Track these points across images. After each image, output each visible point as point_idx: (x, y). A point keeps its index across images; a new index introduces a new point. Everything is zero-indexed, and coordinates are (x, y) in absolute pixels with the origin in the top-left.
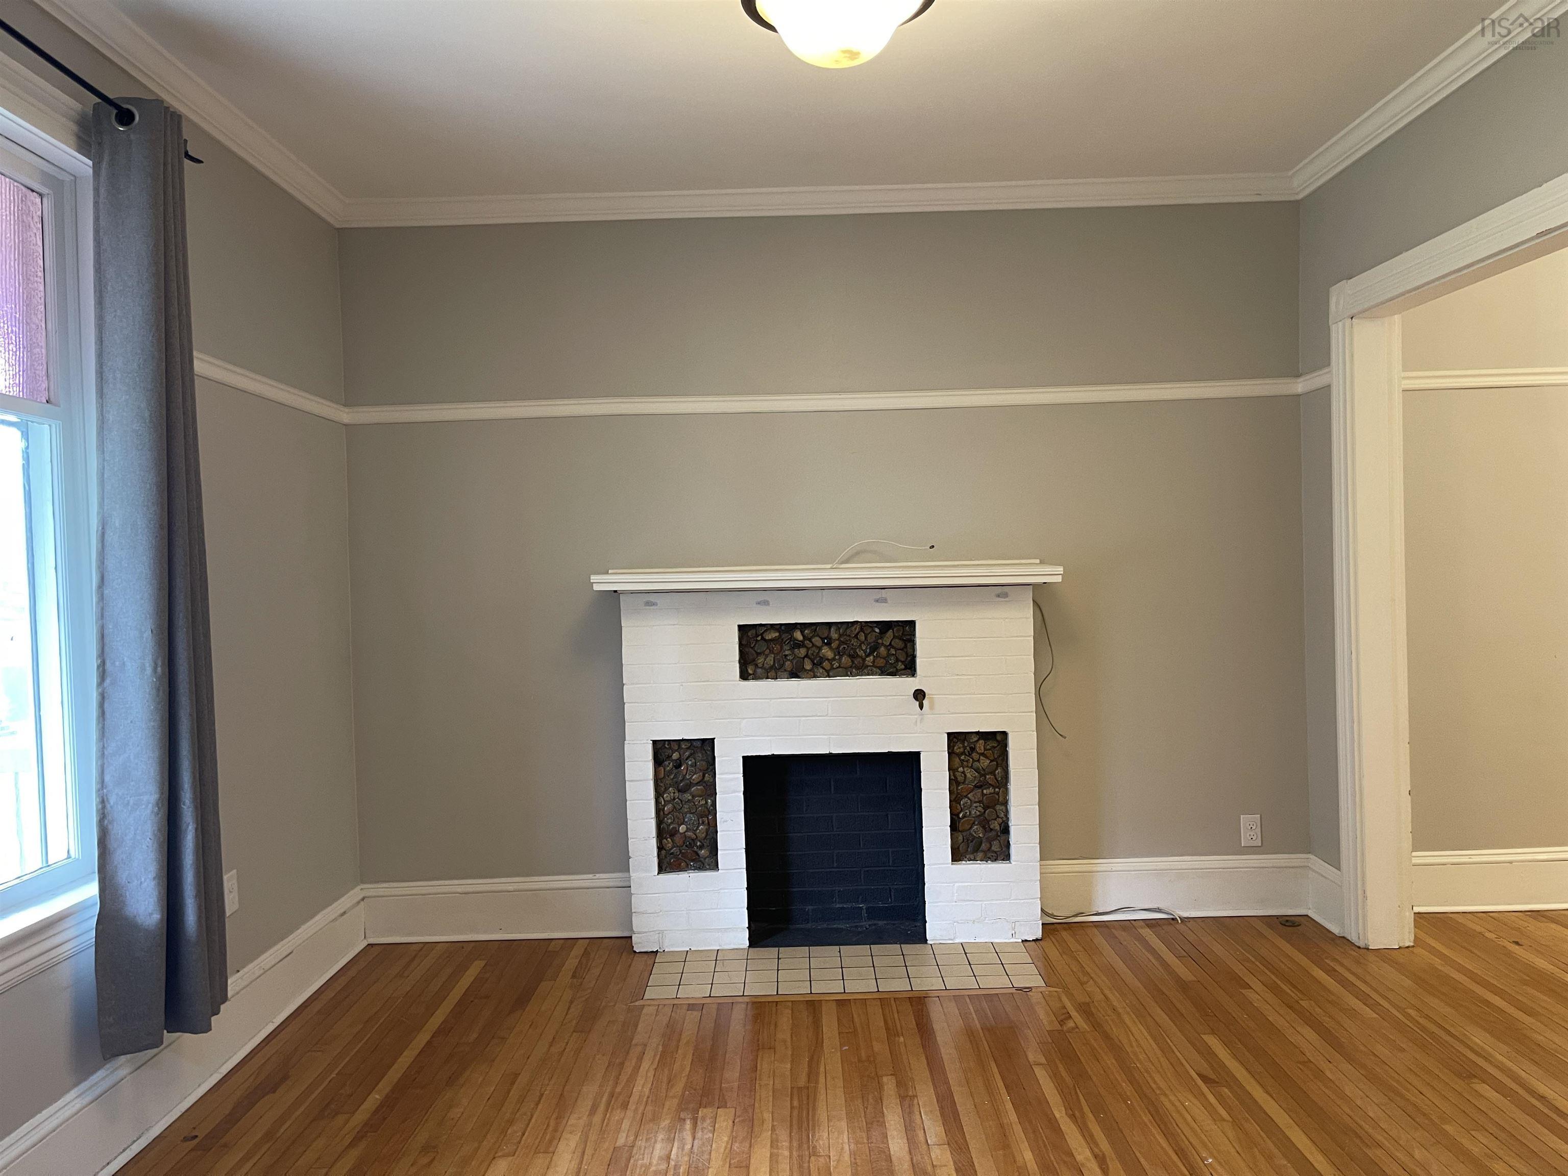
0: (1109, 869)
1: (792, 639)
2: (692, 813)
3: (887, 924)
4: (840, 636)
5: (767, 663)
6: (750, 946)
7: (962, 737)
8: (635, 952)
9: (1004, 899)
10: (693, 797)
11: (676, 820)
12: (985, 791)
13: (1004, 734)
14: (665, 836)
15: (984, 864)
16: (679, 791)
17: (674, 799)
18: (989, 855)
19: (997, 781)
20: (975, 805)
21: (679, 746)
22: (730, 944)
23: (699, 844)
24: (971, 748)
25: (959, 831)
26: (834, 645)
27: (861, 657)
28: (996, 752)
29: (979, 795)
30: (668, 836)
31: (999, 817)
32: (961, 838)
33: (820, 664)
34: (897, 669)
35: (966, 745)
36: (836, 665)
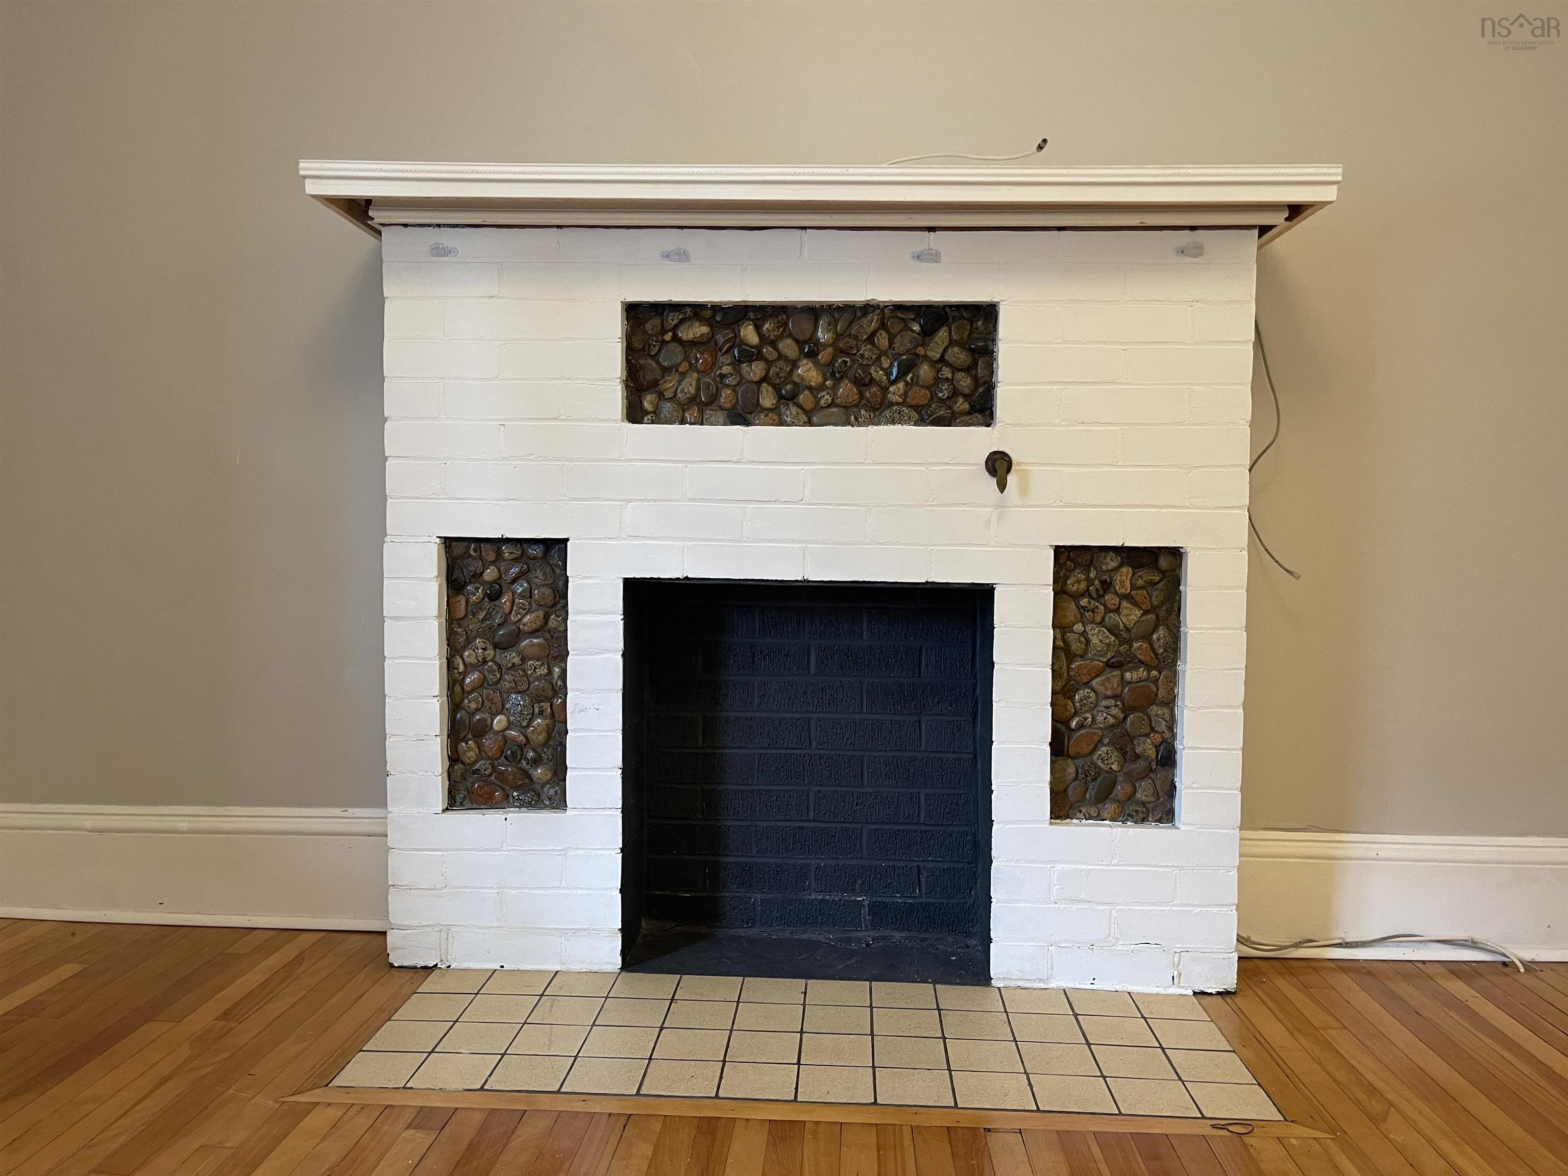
0: (1373, 854)
1: (736, 341)
2: (519, 692)
3: (910, 939)
4: (838, 336)
5: (683, 389)
6: (622, 969)
7: (1086, 557)
8: (392, 966)
9: (1160, 904)
10: (523, 660)
11: (487, 703)
12: (1128, 675)
13: (1176, 554)
14: (462, 735)
15: (1118, 826)
16: (496, 646)
17: (485, 662)
18: (1131, 808)
19: (1156, 654)
20: (1105, 703)
21: (499, 553)
22: (583, 962)
23: (531, 754)
24: (1103, 583)
25: (1070, 757)
26: (824, 356)
27: (878, 384)
28: (1155, 593)
29: (1115, 681)
30: (470, 736)
31: (1156, 732)
32: (1071, 770)
33: (792, 398)
34: (953, 413)
35: (1092, 575)
36: (826, 398)
